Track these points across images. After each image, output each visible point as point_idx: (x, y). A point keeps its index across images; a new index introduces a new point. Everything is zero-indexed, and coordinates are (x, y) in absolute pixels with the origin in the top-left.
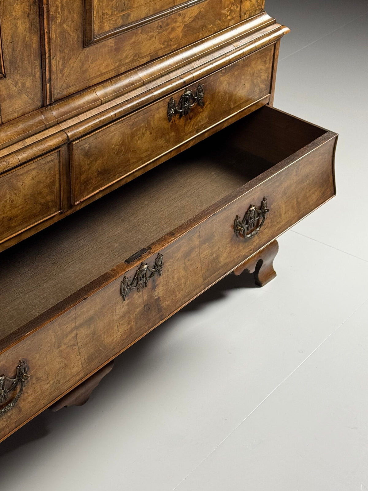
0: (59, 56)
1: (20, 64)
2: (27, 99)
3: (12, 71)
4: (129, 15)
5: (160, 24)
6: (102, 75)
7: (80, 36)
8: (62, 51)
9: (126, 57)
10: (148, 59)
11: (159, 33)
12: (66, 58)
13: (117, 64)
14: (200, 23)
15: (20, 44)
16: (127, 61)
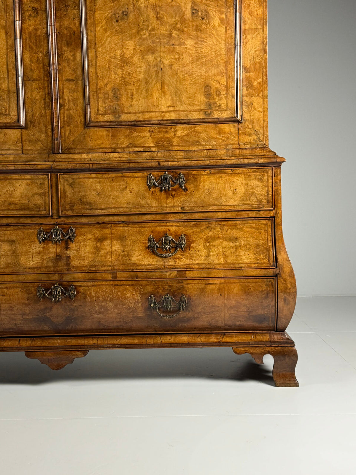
0: (67, 128)
1: (37, 124)
2: (42, 146)
3: (31, 127)
4: (120, 116)
5: (153, 130)
6: (100, 148)
7: (83, 120)
8: (69, 126)
9: (122, 143)
10: (142, 149)
11: (151, 135)
12: (72, 130)
13: (114, 145)
14: (193, 138)
15: (38, 113)
16: (123, 146)
